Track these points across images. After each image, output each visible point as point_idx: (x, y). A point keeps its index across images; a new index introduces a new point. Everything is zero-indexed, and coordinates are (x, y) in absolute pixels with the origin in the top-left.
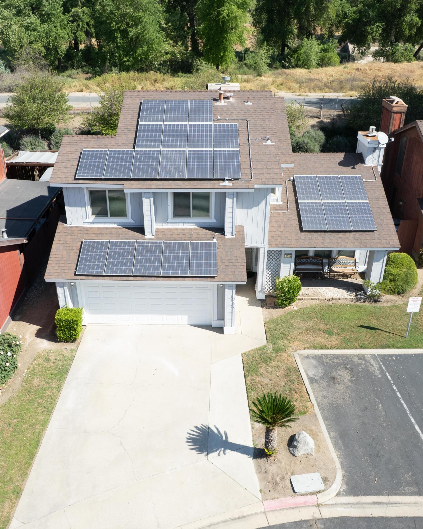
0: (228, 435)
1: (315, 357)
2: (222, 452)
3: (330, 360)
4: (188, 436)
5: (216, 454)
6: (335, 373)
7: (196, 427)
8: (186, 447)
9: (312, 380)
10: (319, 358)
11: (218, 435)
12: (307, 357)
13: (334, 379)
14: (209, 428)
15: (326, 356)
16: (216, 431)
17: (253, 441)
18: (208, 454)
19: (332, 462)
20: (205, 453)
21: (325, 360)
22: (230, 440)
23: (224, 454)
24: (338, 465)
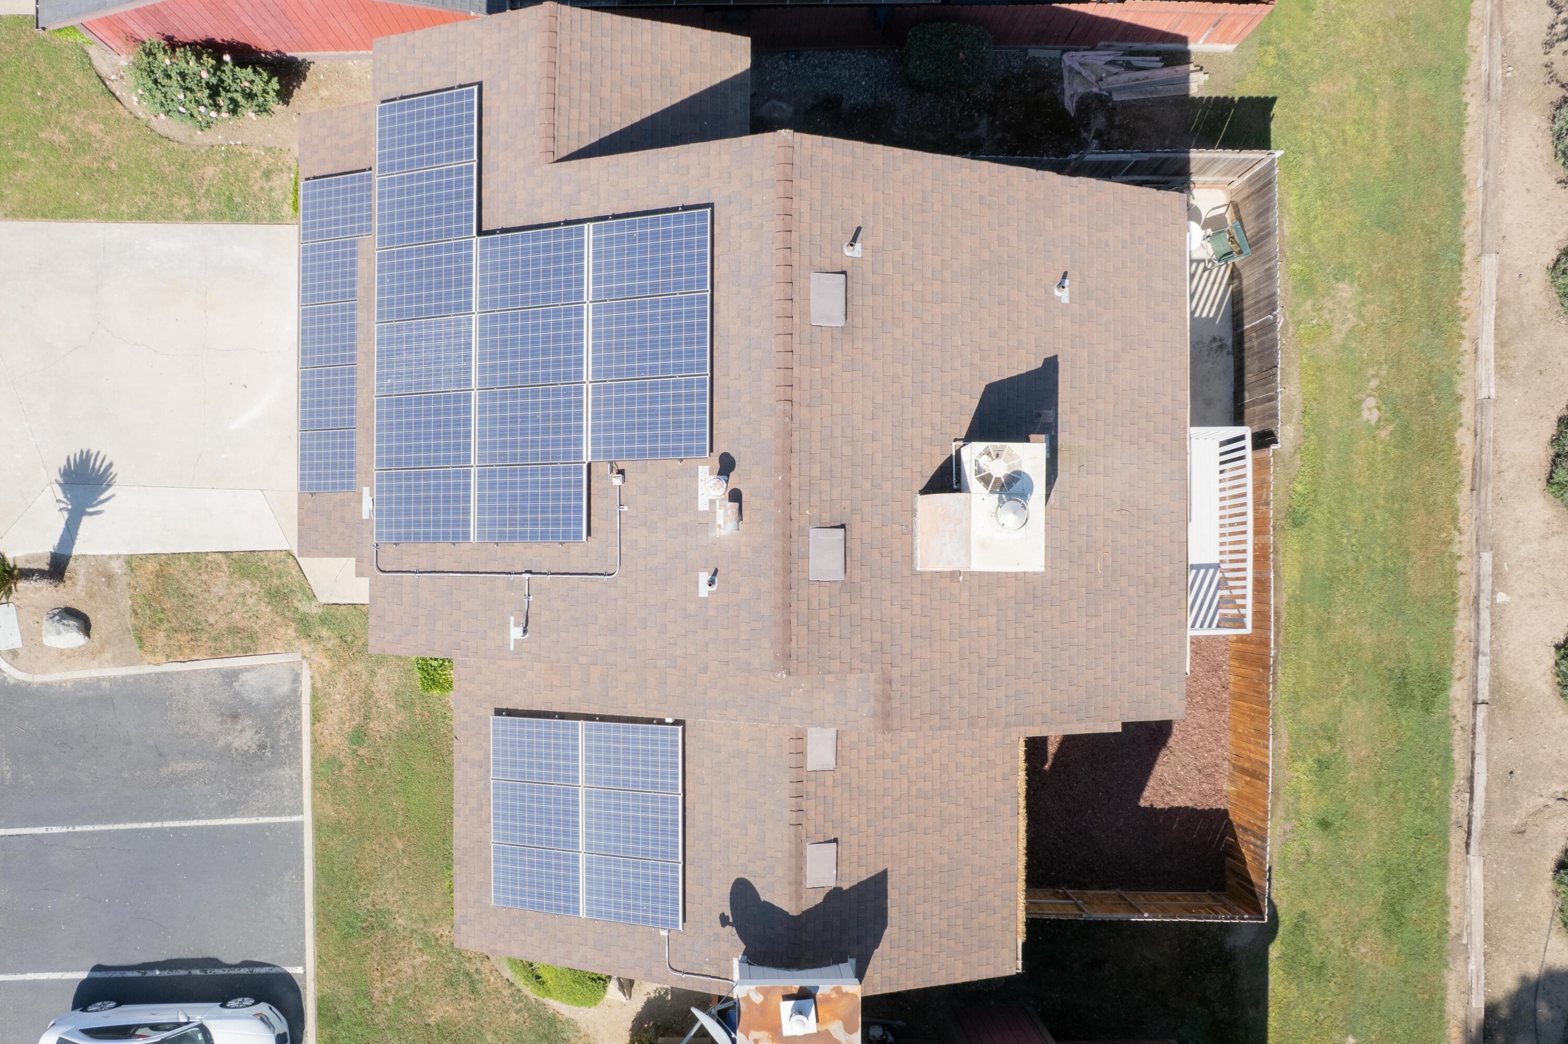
0: (95, 517)
1: (295, 693)
2: (63, 505)
3: (287, 721)
4: (94, 452)
5: (61, 496)
6: (248, 722)
7: (111, 465)
8: (73, 450)
9: (231, 676)
10: (293, 700)
11: (95, 499)
12: (296, 678)
13: (235, 717)
14: (109, 486)
15: (298, 717)
16: (102, 497)
17: (84, 556)
18: (60, 485)
19: (45, 671)
20: (61, 480)
21: (288, 711)
22: (85, 519)
23: (61, 510)
24: (38, 679)
